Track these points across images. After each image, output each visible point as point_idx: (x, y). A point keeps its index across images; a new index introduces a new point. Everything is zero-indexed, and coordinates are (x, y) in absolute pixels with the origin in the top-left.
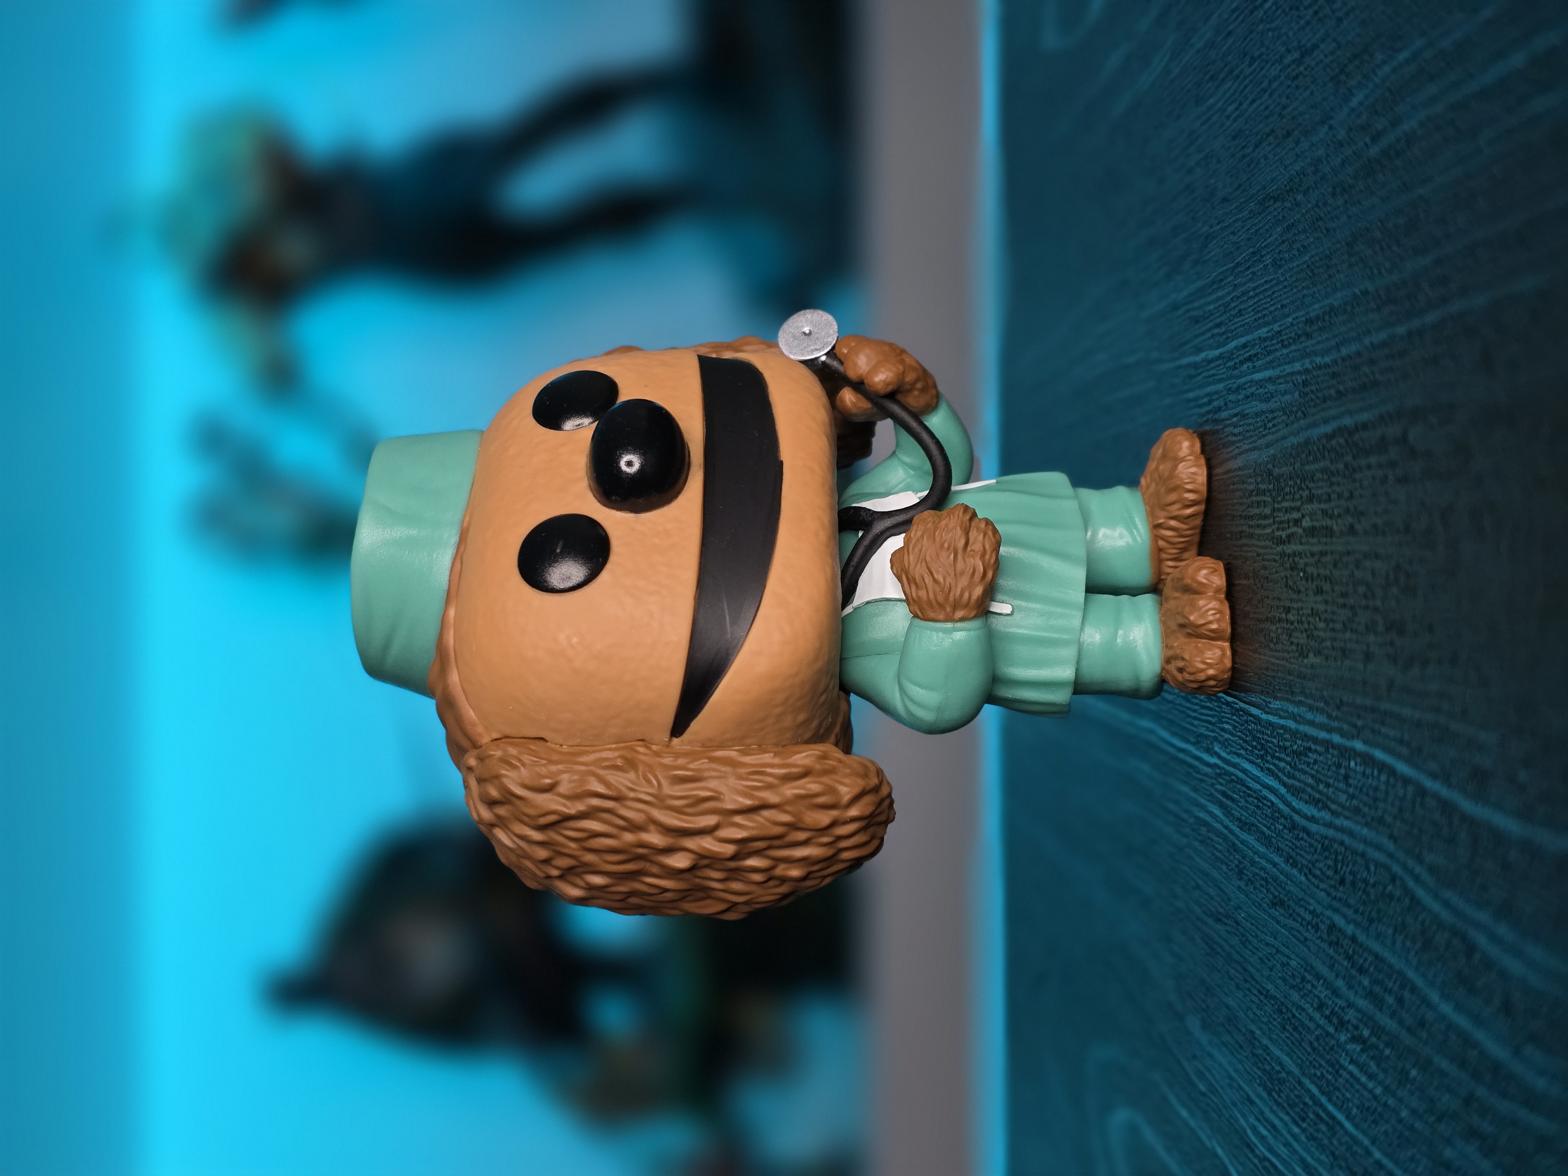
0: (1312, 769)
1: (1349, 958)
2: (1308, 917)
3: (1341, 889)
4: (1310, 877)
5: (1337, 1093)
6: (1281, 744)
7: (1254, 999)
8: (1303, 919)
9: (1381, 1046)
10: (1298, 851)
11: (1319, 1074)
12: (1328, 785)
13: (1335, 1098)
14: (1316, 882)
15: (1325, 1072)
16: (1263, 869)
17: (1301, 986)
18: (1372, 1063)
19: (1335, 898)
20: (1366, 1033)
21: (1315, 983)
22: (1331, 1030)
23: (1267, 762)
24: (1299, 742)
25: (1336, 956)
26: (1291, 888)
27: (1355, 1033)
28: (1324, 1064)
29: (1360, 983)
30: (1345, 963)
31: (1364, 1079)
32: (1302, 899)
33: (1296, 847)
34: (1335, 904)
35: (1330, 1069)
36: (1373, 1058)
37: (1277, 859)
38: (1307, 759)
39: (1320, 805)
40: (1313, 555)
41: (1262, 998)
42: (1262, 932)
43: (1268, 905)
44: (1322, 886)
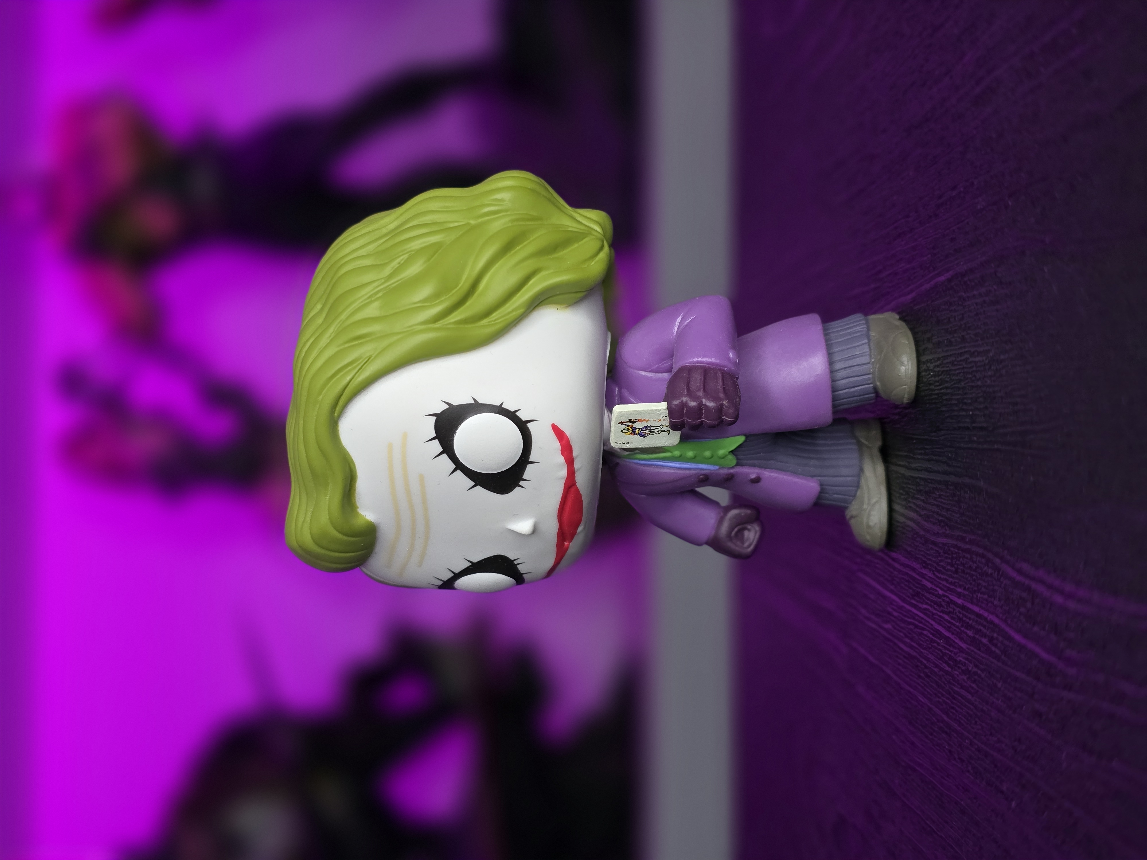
0: (937, 501)
1: (960, 620)
2: (935, 599)
3: (955, 575)
4: (936, 573)
5: (952, 710)
6: (918, 488)
7: (900, 661)
8: (932, 601)
9: (979, 672)
10: (928, 557)
11: (941, 700)
12: (948, 510)
13: (951, 714)
14: (939, 575)
15: (945, 699)
16: (907, 574)
17: (930, 646)
18: (974, 685)
19: (951, 583)
20: (971, 667)
21: (939, 641)
22: (950, 670)
23: (909, 502)
24: (930, 485)
25: (952, 621)
26: (925, 582)
27: (963, 668)
28: (944, 693)
29: (967, 635)
30: (957, 624)
31: (970, 697)
32: (931, 588)
33: (928, 554)
34: (952, 587)
35: (948, 696)
36: (974, 681)
37: (917, 566)
38: (934, 495)
39: (942, 524)
40: (939, 359)
41: (905, 660)
42: (905, 616)
43: (909, 597)
44: (943, 576)
